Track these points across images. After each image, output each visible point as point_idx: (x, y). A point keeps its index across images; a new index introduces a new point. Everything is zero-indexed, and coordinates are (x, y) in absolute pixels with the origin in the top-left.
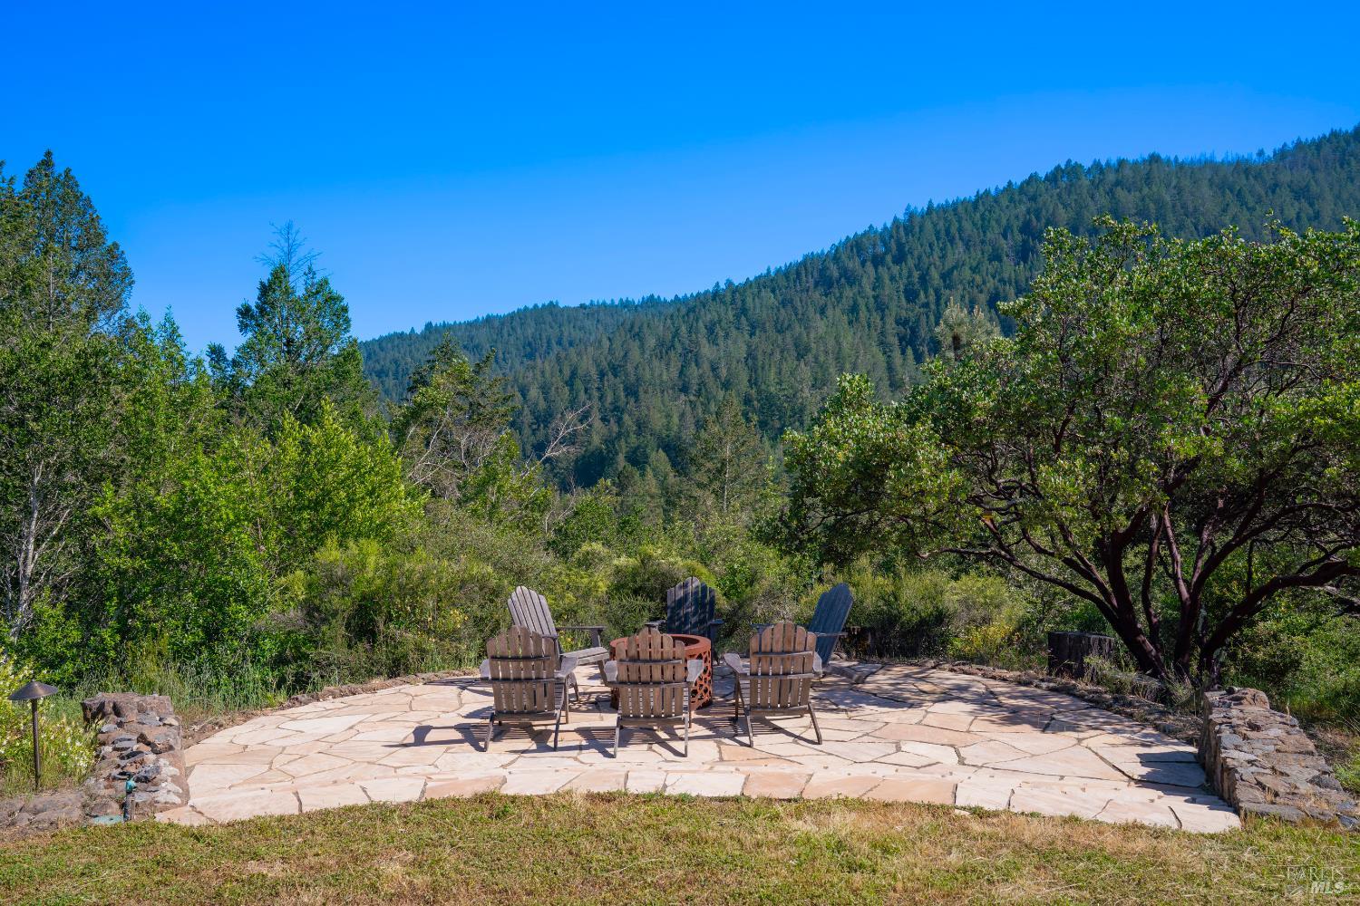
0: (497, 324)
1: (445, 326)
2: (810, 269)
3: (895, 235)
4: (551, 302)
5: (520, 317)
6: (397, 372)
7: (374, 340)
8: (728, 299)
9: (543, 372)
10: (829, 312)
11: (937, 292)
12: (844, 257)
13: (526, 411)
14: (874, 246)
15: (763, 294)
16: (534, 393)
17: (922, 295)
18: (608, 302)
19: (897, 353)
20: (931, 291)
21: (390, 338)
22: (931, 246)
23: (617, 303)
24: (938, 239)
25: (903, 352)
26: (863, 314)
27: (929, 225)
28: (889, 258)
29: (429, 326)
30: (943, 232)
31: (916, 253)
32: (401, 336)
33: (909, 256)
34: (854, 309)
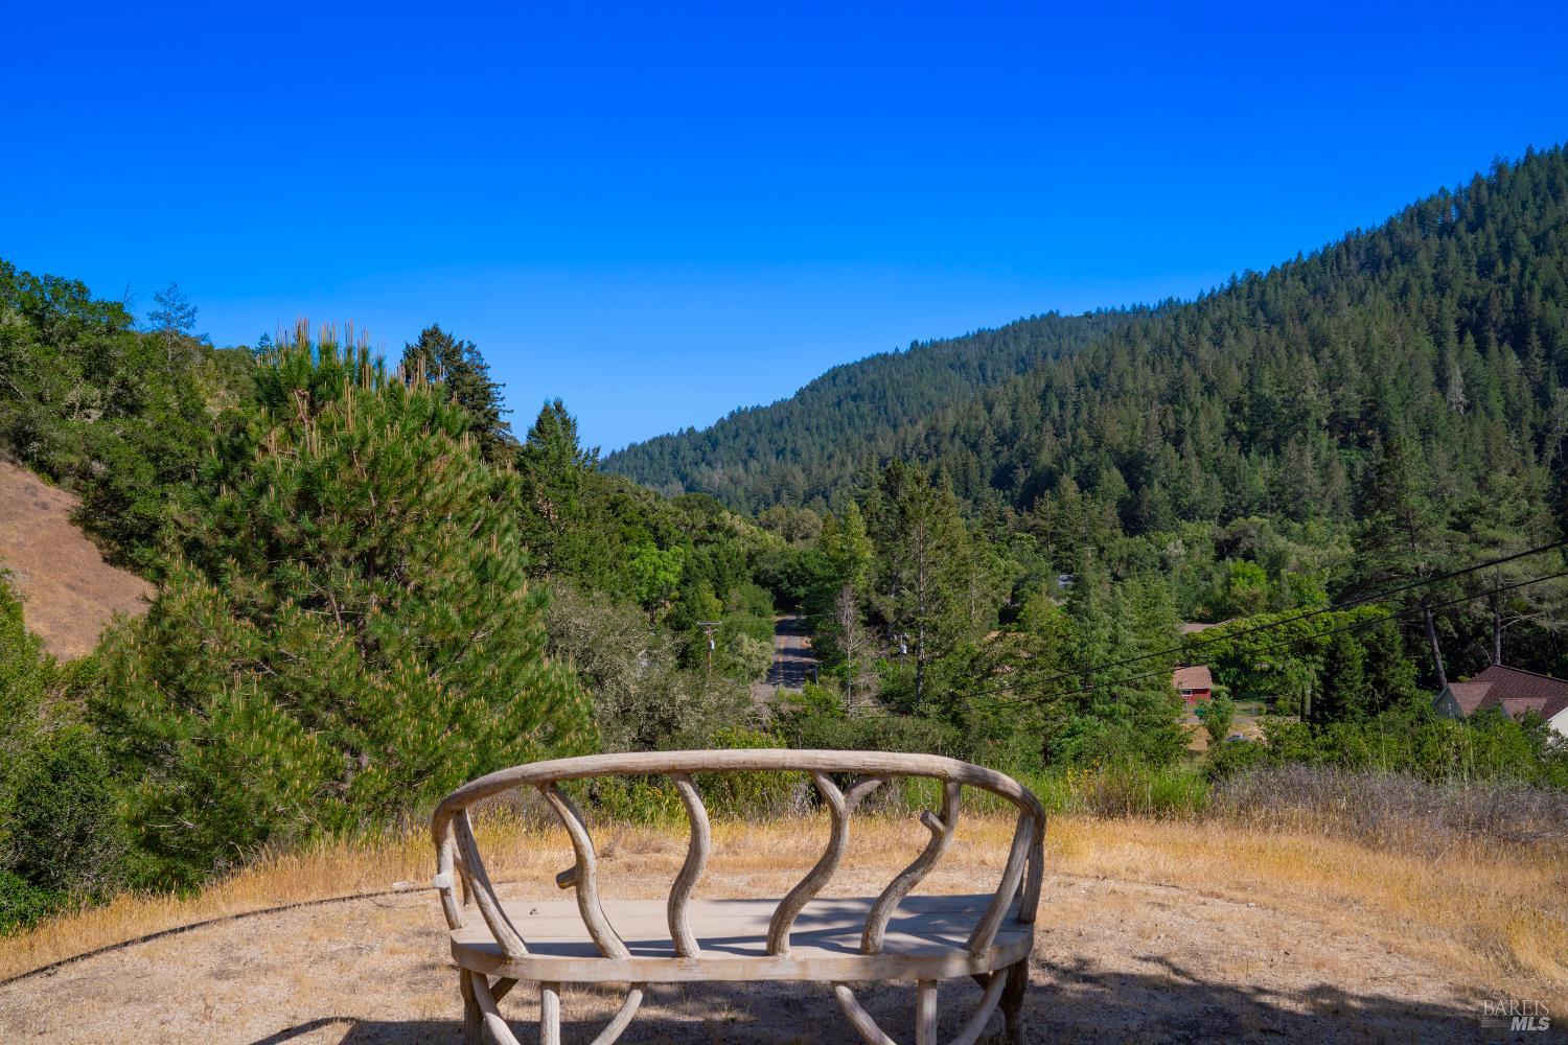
0: (988, 339)
1: (934, 344)
2: (1353, 250)
3: (1473, 196)
4: (1051, 312)
5: (1014, 331)
6: (874, 396)
7: (856, 362)
8: (1244, 292)
9: (1016, 387)
10: (1369, 298)
11: (1524, 262)
12: (1399, 231)
13: (989, 431)
14: (1444, 212)
15: (1289, 281)
16: (1001, 410)
17: (1500, 267)
18: (1118, 308)
19: (1452, 344)
20: (1516, 262)
21: (872, 360)
22: (1524, 206)
23: (1128, 309)
24: (1535, 195)
25: (1461, 341)
26: (1414, 298)
27: (1525, 179)
28: (1462, 227)
29: (914, 344)
30: (1544, 184)
31: (1500, 216)
32: (884, 357)
33: (1489, 221)
34: (1404, 291)
